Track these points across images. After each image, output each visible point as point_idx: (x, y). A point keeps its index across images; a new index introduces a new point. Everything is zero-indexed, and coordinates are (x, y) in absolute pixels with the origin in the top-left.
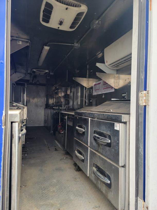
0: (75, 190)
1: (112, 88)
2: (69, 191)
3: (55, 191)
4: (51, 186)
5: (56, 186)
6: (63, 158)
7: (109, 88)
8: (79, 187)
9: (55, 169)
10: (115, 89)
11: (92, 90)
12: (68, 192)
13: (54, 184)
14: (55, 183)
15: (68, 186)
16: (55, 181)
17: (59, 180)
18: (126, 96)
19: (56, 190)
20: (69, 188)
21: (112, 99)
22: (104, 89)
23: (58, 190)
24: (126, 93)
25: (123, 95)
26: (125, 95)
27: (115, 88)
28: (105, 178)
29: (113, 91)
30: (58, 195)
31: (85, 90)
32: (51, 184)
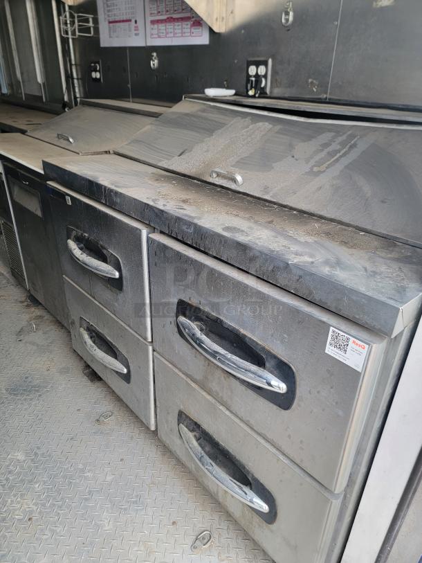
0: (109, 478)
1: (198, 22)
2: (90, 492)
3: (31, 512)
4: (11, 488)
5: (30, 482)
6: (24, 323)
7: (182, 19)
8: (122, 460)
9: (7, 390)
10: (211, 30)
11: (96, 21)
12: (86, 500)
13: (19, 474)
14: (22, 467)
15: (81, 466)
16: (20, 456)
17: (38, 448)
18: (265, 76)
19: (36, 504)
20: (86, 478)
21: (211, 92)
22: (158, 22)
23: (43, 505)
24: (265, 63)
25: (252, 70)
26: (262, 70)
27: (216, 29)
28: (246, 494)
29: (203, 39)
30: (53, 532)
31: (59, 14)
32: (7, 479)
